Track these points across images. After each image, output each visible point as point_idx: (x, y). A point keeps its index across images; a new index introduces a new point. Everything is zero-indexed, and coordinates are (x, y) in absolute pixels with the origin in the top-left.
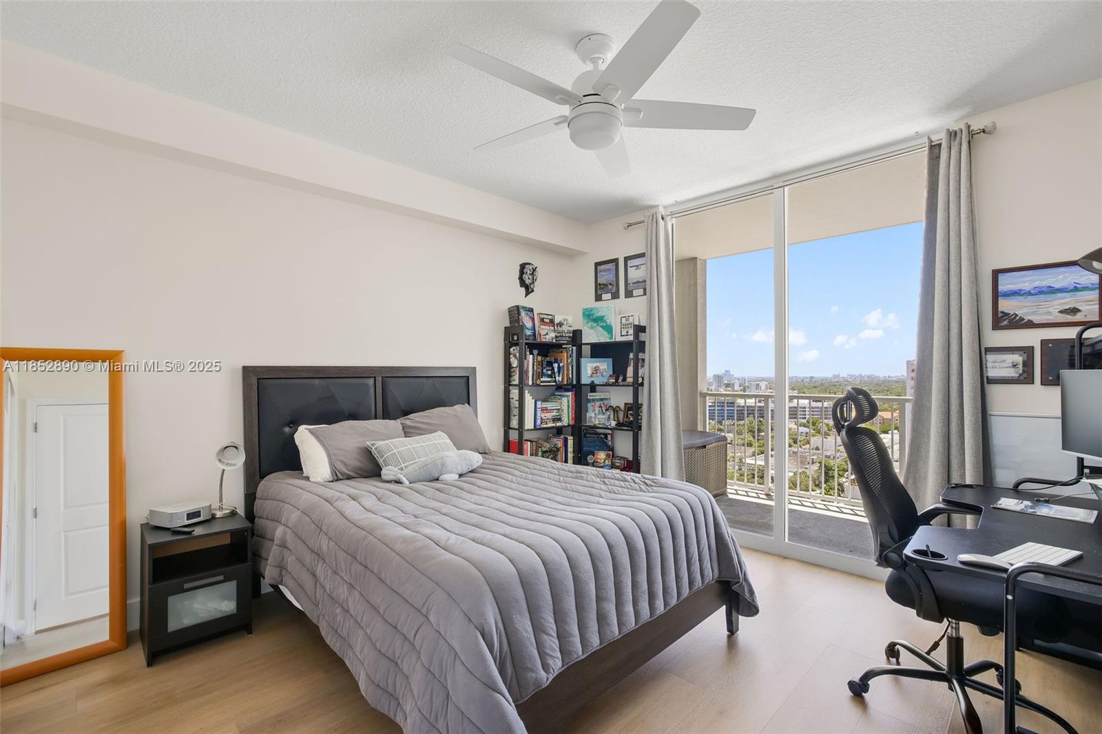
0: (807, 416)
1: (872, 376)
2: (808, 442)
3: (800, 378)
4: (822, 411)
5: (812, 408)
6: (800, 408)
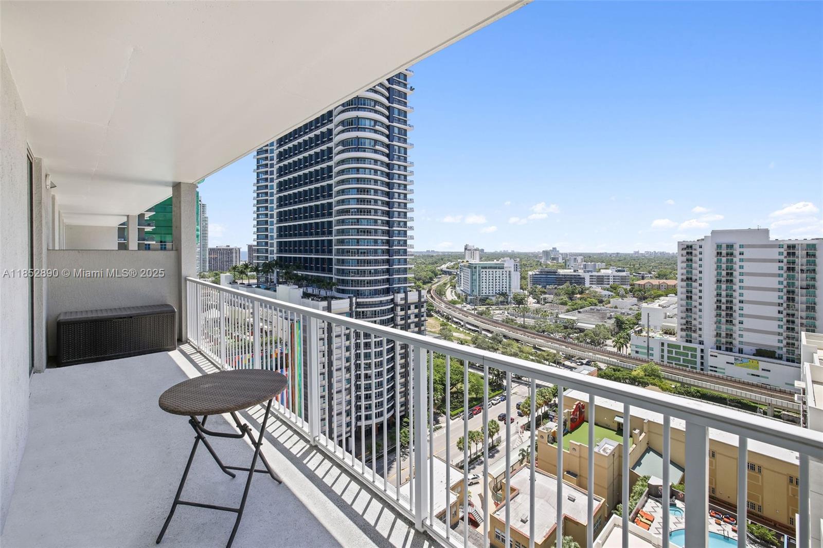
0: (610, 283)
2: (609, 302)
4: (622, 279)
5: (614, 276)
6: (605, 276)
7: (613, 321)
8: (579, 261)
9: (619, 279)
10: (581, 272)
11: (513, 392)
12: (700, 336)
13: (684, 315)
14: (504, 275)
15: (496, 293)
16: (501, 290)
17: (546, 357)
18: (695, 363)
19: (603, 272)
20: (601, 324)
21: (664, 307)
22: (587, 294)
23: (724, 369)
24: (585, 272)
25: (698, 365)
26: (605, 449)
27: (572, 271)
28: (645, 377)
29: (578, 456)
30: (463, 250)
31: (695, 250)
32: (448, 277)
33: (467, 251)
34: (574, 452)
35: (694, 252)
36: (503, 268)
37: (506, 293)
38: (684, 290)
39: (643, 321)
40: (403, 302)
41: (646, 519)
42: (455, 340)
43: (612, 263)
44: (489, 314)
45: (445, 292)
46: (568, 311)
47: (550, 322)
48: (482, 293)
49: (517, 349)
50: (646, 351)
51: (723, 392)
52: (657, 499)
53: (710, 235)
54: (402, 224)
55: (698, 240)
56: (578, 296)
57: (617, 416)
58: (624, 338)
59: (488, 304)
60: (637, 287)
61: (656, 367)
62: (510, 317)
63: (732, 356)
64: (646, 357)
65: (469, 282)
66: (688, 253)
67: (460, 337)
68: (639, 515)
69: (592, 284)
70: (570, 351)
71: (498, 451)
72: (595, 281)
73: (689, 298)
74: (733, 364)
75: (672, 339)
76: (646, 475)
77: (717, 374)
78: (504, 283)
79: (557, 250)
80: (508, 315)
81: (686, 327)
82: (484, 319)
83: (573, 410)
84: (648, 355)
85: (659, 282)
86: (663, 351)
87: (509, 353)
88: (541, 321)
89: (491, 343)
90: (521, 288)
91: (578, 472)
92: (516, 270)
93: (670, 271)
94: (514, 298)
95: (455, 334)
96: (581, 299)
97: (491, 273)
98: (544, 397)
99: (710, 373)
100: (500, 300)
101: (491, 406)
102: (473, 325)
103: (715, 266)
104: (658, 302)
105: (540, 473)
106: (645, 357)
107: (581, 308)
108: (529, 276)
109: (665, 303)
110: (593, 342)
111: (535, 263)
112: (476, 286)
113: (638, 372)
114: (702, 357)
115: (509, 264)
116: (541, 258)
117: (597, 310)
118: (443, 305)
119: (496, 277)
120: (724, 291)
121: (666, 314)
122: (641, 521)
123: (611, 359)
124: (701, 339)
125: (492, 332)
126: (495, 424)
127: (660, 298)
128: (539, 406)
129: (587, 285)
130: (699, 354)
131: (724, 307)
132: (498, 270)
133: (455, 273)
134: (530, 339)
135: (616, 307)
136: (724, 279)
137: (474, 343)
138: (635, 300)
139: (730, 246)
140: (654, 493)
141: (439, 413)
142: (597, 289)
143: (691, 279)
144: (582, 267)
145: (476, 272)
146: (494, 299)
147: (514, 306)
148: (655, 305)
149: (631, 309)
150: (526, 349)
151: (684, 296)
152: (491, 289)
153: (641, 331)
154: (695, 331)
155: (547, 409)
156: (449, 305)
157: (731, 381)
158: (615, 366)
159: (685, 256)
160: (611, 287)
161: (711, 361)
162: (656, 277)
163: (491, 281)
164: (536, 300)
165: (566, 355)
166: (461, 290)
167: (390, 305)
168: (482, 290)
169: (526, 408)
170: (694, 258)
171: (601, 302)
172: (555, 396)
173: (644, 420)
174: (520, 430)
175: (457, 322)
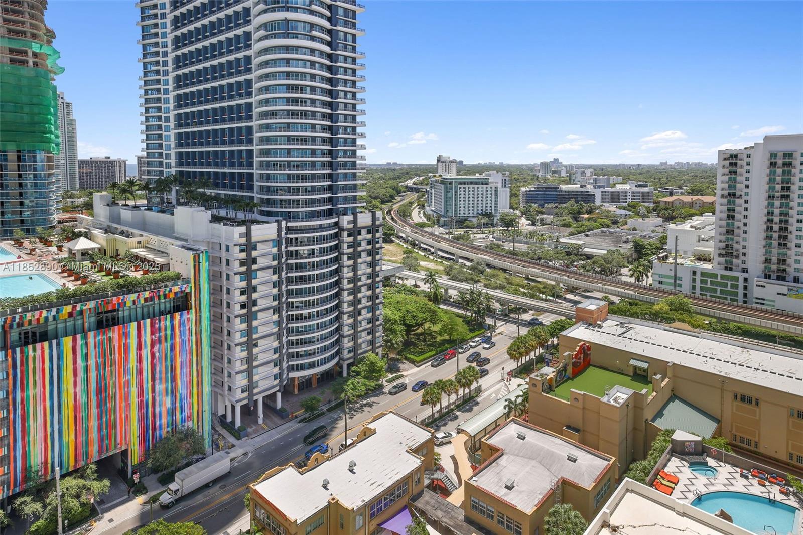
0: (628, 200)
1: (699, 163)
2: (626, 224)
3: (627, 165)
4: (643, 195)
5: (633, 192)
6: (622, 192)
7: (630, 246)
8: (588, 174)
9: (639, 196)
10: (590, 188)
11: (498, 331)
12: (744, 262)
13: (723, 238)
14: (489, 192)
15: (477, 213)
16: (484, 210)
17: (541, 289)
18: (736, 294)
19: (619, 187)
20: (614, 249)
21: (697, 229)
22: (597, 214)
23: (774, 301)
24: (595, 187)
25: (740, 297)
26: (616, 398)
27: (579, 186)
28: (670, 312)
29: (581, 407)
30: (435, 162)
31: (741, 159)
32: (415, 195)
33: (439, 163)
34: (576, 403)
35: (739, 162)
36: (487, 184)
37: (491, 213)
38: (725, 208)
39: (670, 245)
40: (351, 226)
41: (669, 481)
42: (421, 269)
43: (631, 176)
44: (467, 240)
45: (410, 213)
46: (572, 234)
47: (548, 247)
48: (459, 214)
49: (504, 280)
50: (672, 281)
51: (771, 328)
52: (684, 457)
53: (762, 141)
54: (349, 130)
55: (746, 148)
56: (586, 216)
57: (633, 359)
58: (643, 266)
59: (467, 227)
60: (662, 205)
61: (685, 300)
62: (495, 242)
63: (785, 285)
64: (672, 287)
65: (443, 201)
66: (731, 164)
67: (429, 266)
68: (659, 477)
69: (605, 202)
70: (573, 281)
71: (477, 403)
72: (608, 198)
73: (731, 217)
74: (786, 295)
75: (708, 266)
76: (669, 428)
77: (764, 307)
78: (489, 202)
79: (560, 161)
80: (493, 239)
81: (726, 252)
82: (461, 245)
83: (575, 353)
84: (675, 286)
85: (692, 199)
86: (694, 280)
87: (494, 285)
88: (536, 247)
89: (470, 274)
90: (511, 207)
91: (579, 424)
92: (505, 186)
93: (707, 185)
94: (502, 220)
95: (422, 263)
96: (589, 219)
97: (471, 189)
98: (538, 337)
99: (755, 305)
100: (483, 221)
101: (469, 350)
102: (447, 253)
103: (767, 179)
104: (690, 223)
105: (532, 429)
106: (671, 288)
107: (589, 230)
108: (521, 193)
109: (698, 224)
110: (603, 271)
111: (530, 178)
112: (451, 205)
113: (661, 305)
114: (745, 288)
115: (496, 179)
116: (538, 171)
117: (610, 233)
118: (408, 230)
119: (478, 194)
120: (777, 208)
121: (699, 236)
122: (661, 483)
123: (626, 291)
124: (744, 266)
125: (471, 261)
126: (474, 371)
127: (692, 218)
128: (531, 348)
129: (598, 202)
130: (741, 283)
131: (776, 228)
132: (480, 186)
133: (424, 190)
134: (521, 268)
135: (634, 229)
136: (777, 194)
137: (448, 274)
138: (660, 220)
139: (788, 155)
140: (680, 450)
141: (400, 360)
142: (612, 208)
143: (734, 195)
144: (592, 181)
145: (452, 189)
146: (475, 221)
147: (501, 228)
148: (686, 226)
149: (653, 231)
150: (517, 280)
151: (724, 216)
152: (471, 209)
153: (666, 257)
154: (737, 257)
155: (541, 351)
156: (416, 228)
157: (782, 315)
158: (631, 299)
159: (727, 168)
160: (629, 205)
161: (757, 292)
162: (689, 193)
163: (471, 199)
164: (530, 222)
165: (568, 286)
166: (432, 210)
167: (333, 230)
168: (460, 210)
169: (515, 351)
170: (739, 170)
171: (615, 223)
172: (552, 336)
173: (669, 362)
174: (506, 376)
175: (425, 250)
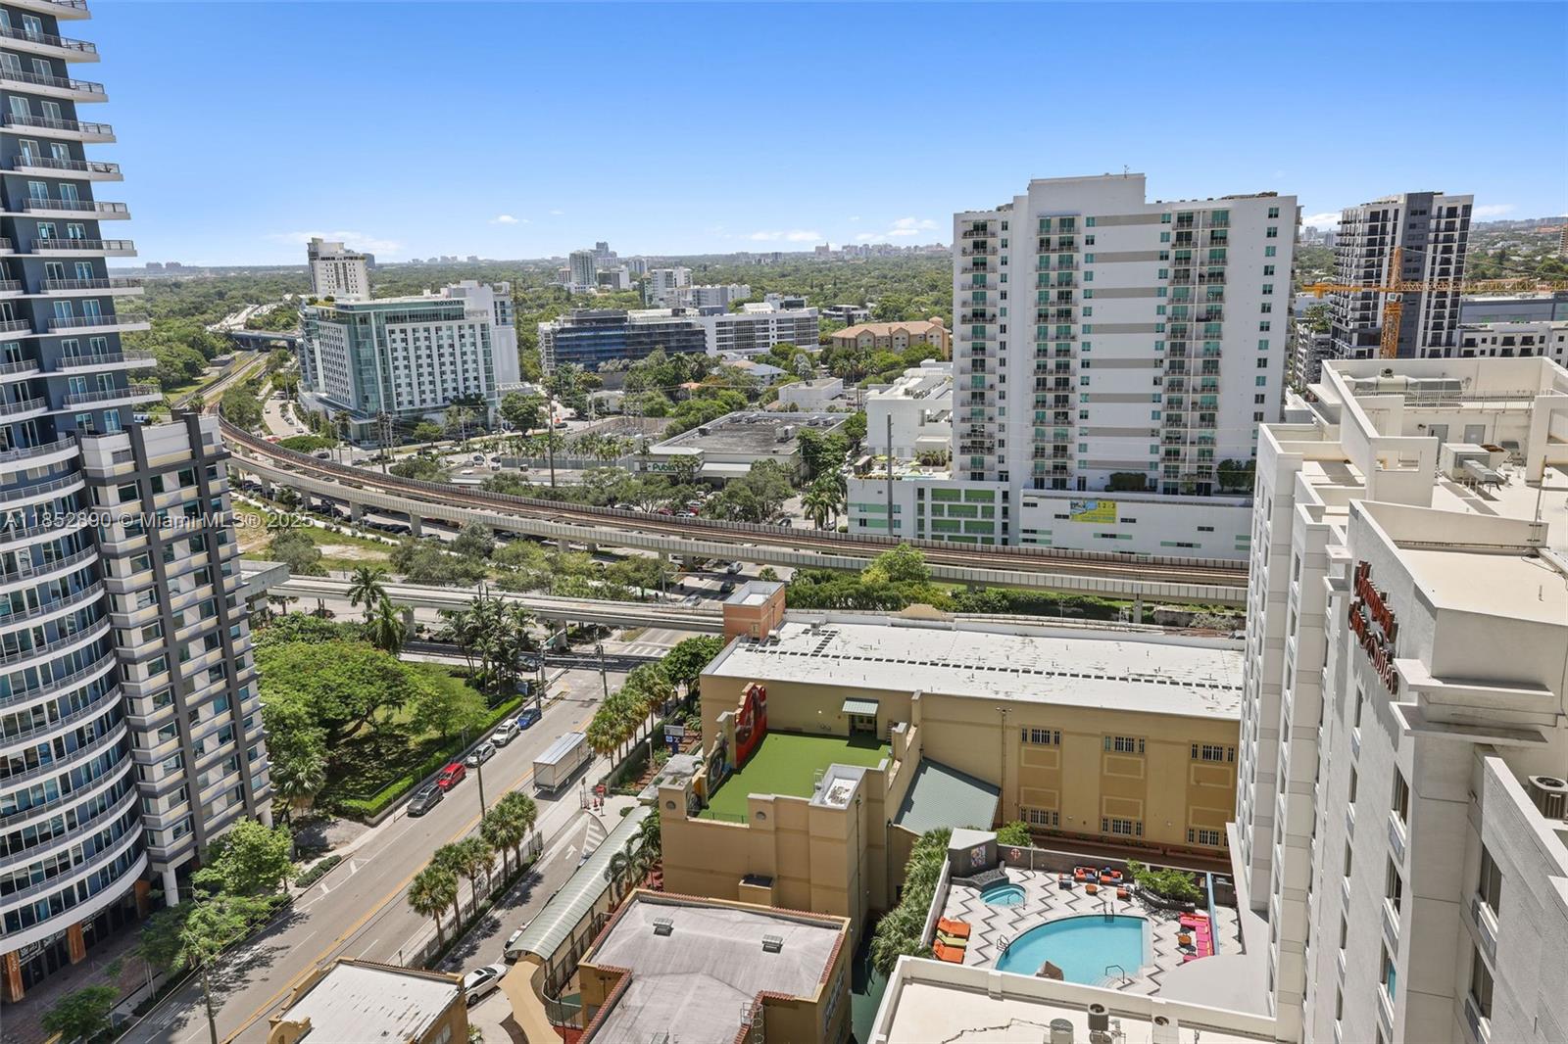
0: (772, 341)
1: (886, 246)
2: (776, 397)
3: (753, 255)
4: (800, 328)
5: (779, 321)
6: (758, 322)
7: (793, 447)
8: (681, 281)
9: (792, 328)
10: (692, 315)
11: (551, 694)
12: (1001, 461)
13: (967, 411)
14: (468, 340)
15: (445, 399)
16: (461, 388)
17: (631, 574)
18: (990, 528)
19: (751, 310)
20: (764, 458)
21: (917, 396)
22: (716, 378)
23: (1050, 533)
24: (702, 313)
25: (998, 534)
26: (834, 792)
27: (669, 312)
28: (891, 585)
29: (773, 828)
30: (305, 261)
31: (993, 235)
32: (261, 360)
33: (319, 264)
34: (762, 824)
35: (990, 241)
36: (461, 317)
37: (478, 396)
38: (968, 345)
39: (875, 438)
40: (127, 467)
41: (956, 936)
42: (332, 568)
43: (765, 282)
44: (434, 471)
45: (258, 413)
46: (672, 432)
47: (626, 470)
48: (399, 404)
49: (545, 565)
50: (885, 516)
51: (1045, 587)
52: (969, 879)
53: (1027, 193)
55: (999, 210)
56: (693, 386)
57: (848, 699)
58: (829, 490)
59: (425, 438)
60: (837, 347)
61: (913, 553)
62: (507, 471)
63: (1066, 498)
64: (886, 531)
65: (349, 370)
66: (976, 245)
67: (347, 556)
68: (939, 933)
69: (725, 347)
70: (695, 546)
71: (538, 878)
72: (731, 339)
73: (978, 365)
74: (1066, 517)
75: (941, 476)
76: (942, 826)
77: (1038, 547)
78: (470, 366)
79: (611, 249)
80: (495, 465)
81: (973, 442)
82: (421, 487)
83: (739, 711)
84: (891, 527)
85: (890, 330)
86: (921, 509)
87: (524, 581)
88: (602, 472)
89: (459, 561)
90: (524, 377)
91: (770, 868)
92: (504, 321)
93: (907, 296)
94: (508, 411)
95: (327, 550)
96: (700, 393)
97: (422, 334)
98: (650, 690)
99: (1023, 546)
100: (462, 419)
101: (494, 753)
102: (387, 513)
103: (1035, 276)
104: (902, 384)
105: (679, 905)
106: (882, 532)
107: (707, 420)
108: (541, 338)
109: (917, 386)
110: (750, 513)
111: (550, 295)
112: (373, 381)
113: (873, 575)
114: (1005, 511)
115: (479, 301)
116: (566, 277)
117: (750, 421)
118: (264, 460)
119: (440, 347)
120: (1052, 340)
121: (923, 412)
122: (944, 944)
123: (802, 552)
124: (1002, 467)
125: (455, 527)
126: (522, 802)
127: (905, 372)
128: (638, 718)
129: (712, 351)
130: (998, 504)
131: (1051, 381)
132: (444, 324)
133: (283, 343)
134: (572, 530)
135: (794, 408)
137: (402, 568)
138: (836, 383)
139: (1068, 223)
140: (965, 869)
141: (322, 819)
142: (739, 360)
143: (983, 315)
144: (690, 298)
145: (368, 335)
146: (440, 418)
147: (508, 434)
148: (897, 392)
149: (831, 410)
150: (572, 561)
151: (967, 362)
152: (427, 387)
153: (868, 466)
154: (990, 450)
155: (657, 721)
156: (288, 455)
157: (1066, 558)
158: (816, 567)
159: (971, 254)
160: (774, 352)
161: (1025, 519)
162: (878, 317)
163: (424, 361)
164: (572, 410)
165: (684, 558)
166: (321, 400)
167: (67, 484)
168: (399, 395)
169: (605, 733)
170: (989, 259)
171: (753, 396)
172: (675, 681)
173: (913, 693)
174: (591, 798)
